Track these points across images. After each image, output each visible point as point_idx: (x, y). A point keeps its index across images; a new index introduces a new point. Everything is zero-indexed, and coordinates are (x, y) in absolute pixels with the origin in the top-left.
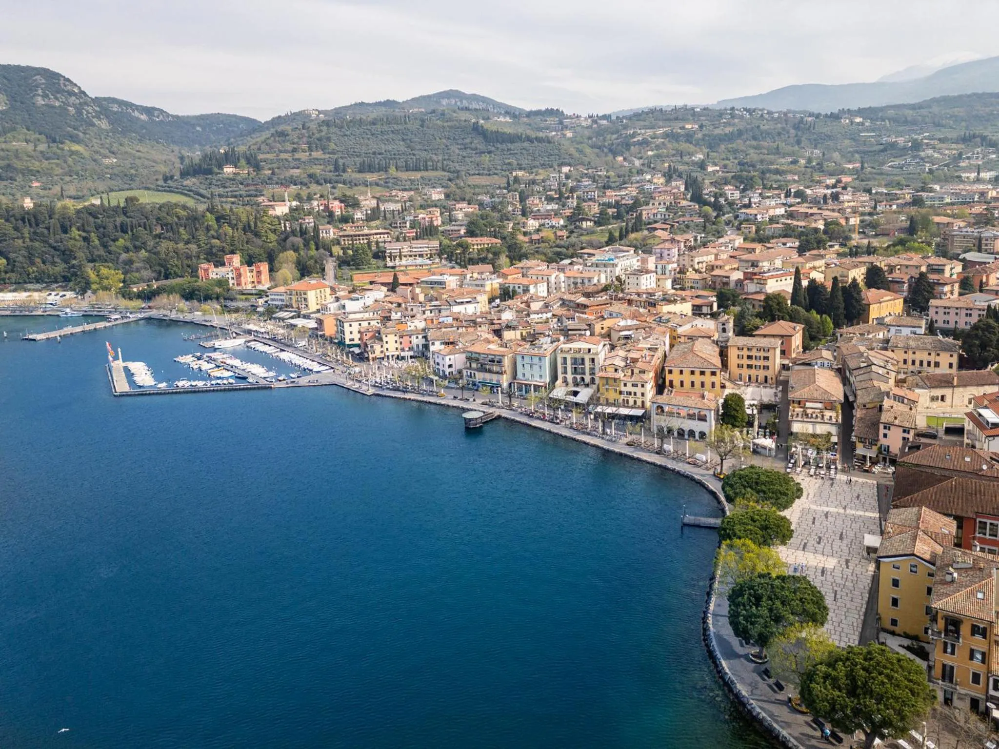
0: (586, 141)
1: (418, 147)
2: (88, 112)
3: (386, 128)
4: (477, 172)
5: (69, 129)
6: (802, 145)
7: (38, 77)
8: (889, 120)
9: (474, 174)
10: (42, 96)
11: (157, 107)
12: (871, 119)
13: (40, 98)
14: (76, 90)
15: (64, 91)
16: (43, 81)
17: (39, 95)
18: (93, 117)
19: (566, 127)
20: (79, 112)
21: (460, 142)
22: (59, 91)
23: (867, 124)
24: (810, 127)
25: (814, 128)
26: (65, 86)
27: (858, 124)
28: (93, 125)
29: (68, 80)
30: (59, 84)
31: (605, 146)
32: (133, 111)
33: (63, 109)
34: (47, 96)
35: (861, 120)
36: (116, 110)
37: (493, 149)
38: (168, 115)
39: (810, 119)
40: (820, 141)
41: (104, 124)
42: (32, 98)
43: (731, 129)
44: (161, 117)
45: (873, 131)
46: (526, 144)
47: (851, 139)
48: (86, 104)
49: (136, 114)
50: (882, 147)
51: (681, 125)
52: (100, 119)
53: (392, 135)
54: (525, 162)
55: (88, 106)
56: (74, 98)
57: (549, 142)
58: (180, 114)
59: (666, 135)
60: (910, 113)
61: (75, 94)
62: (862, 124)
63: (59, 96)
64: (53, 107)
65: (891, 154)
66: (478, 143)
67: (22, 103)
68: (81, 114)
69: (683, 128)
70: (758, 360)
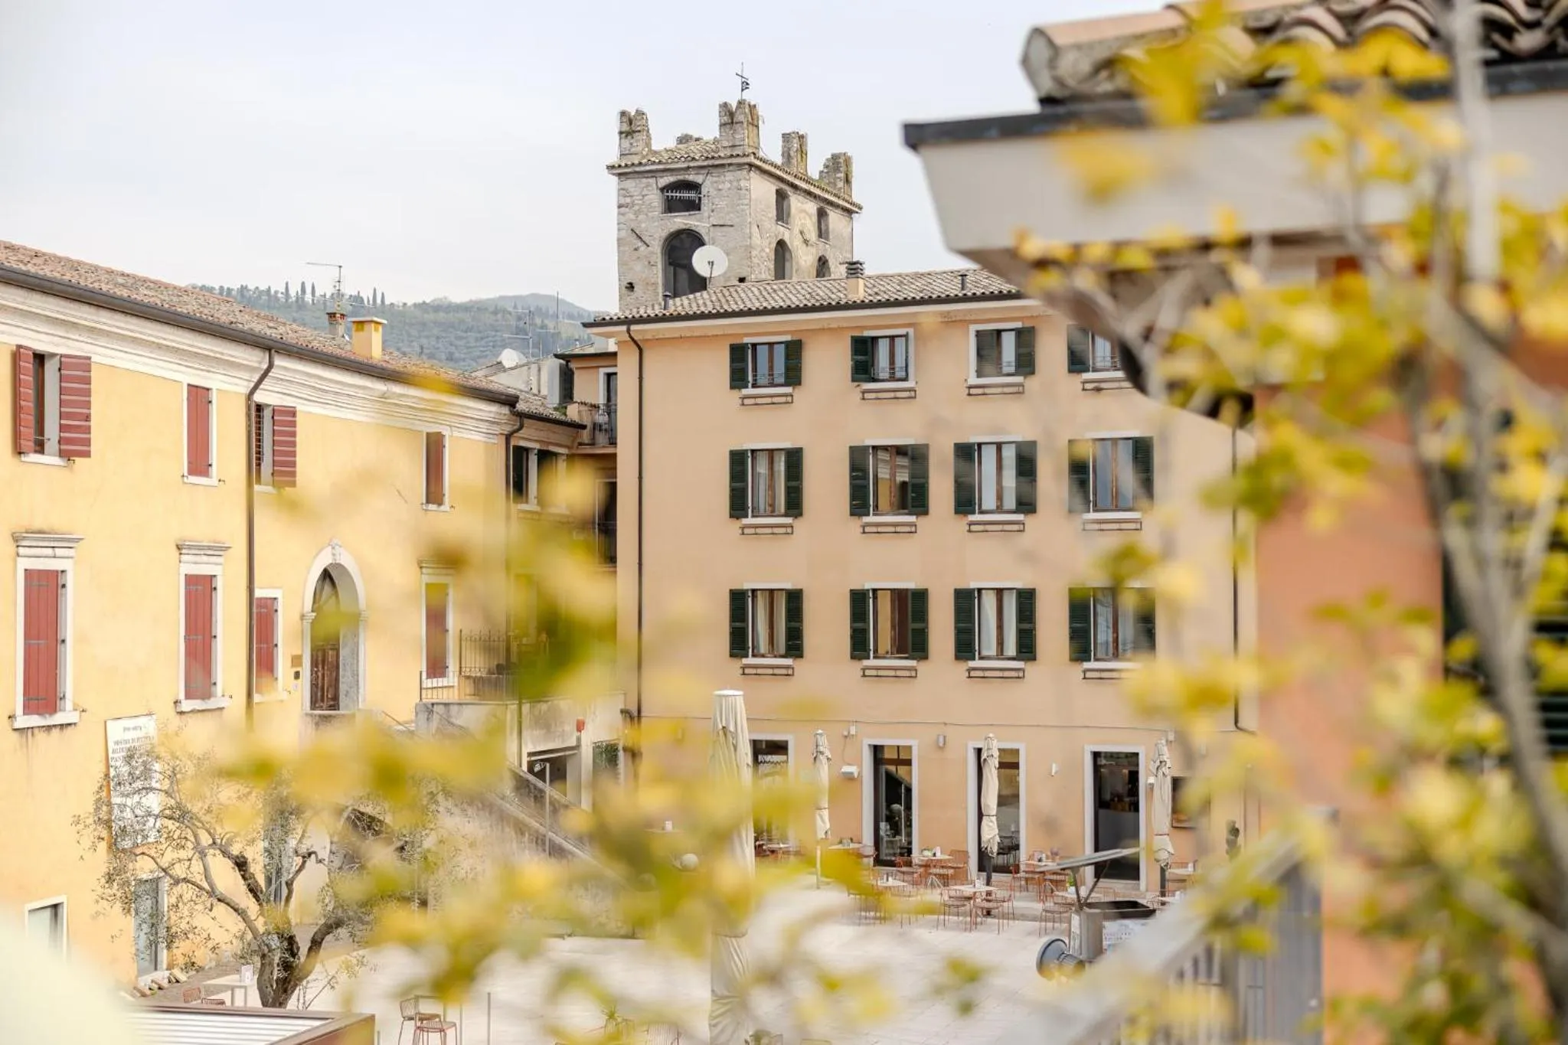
70: (1000, 509)
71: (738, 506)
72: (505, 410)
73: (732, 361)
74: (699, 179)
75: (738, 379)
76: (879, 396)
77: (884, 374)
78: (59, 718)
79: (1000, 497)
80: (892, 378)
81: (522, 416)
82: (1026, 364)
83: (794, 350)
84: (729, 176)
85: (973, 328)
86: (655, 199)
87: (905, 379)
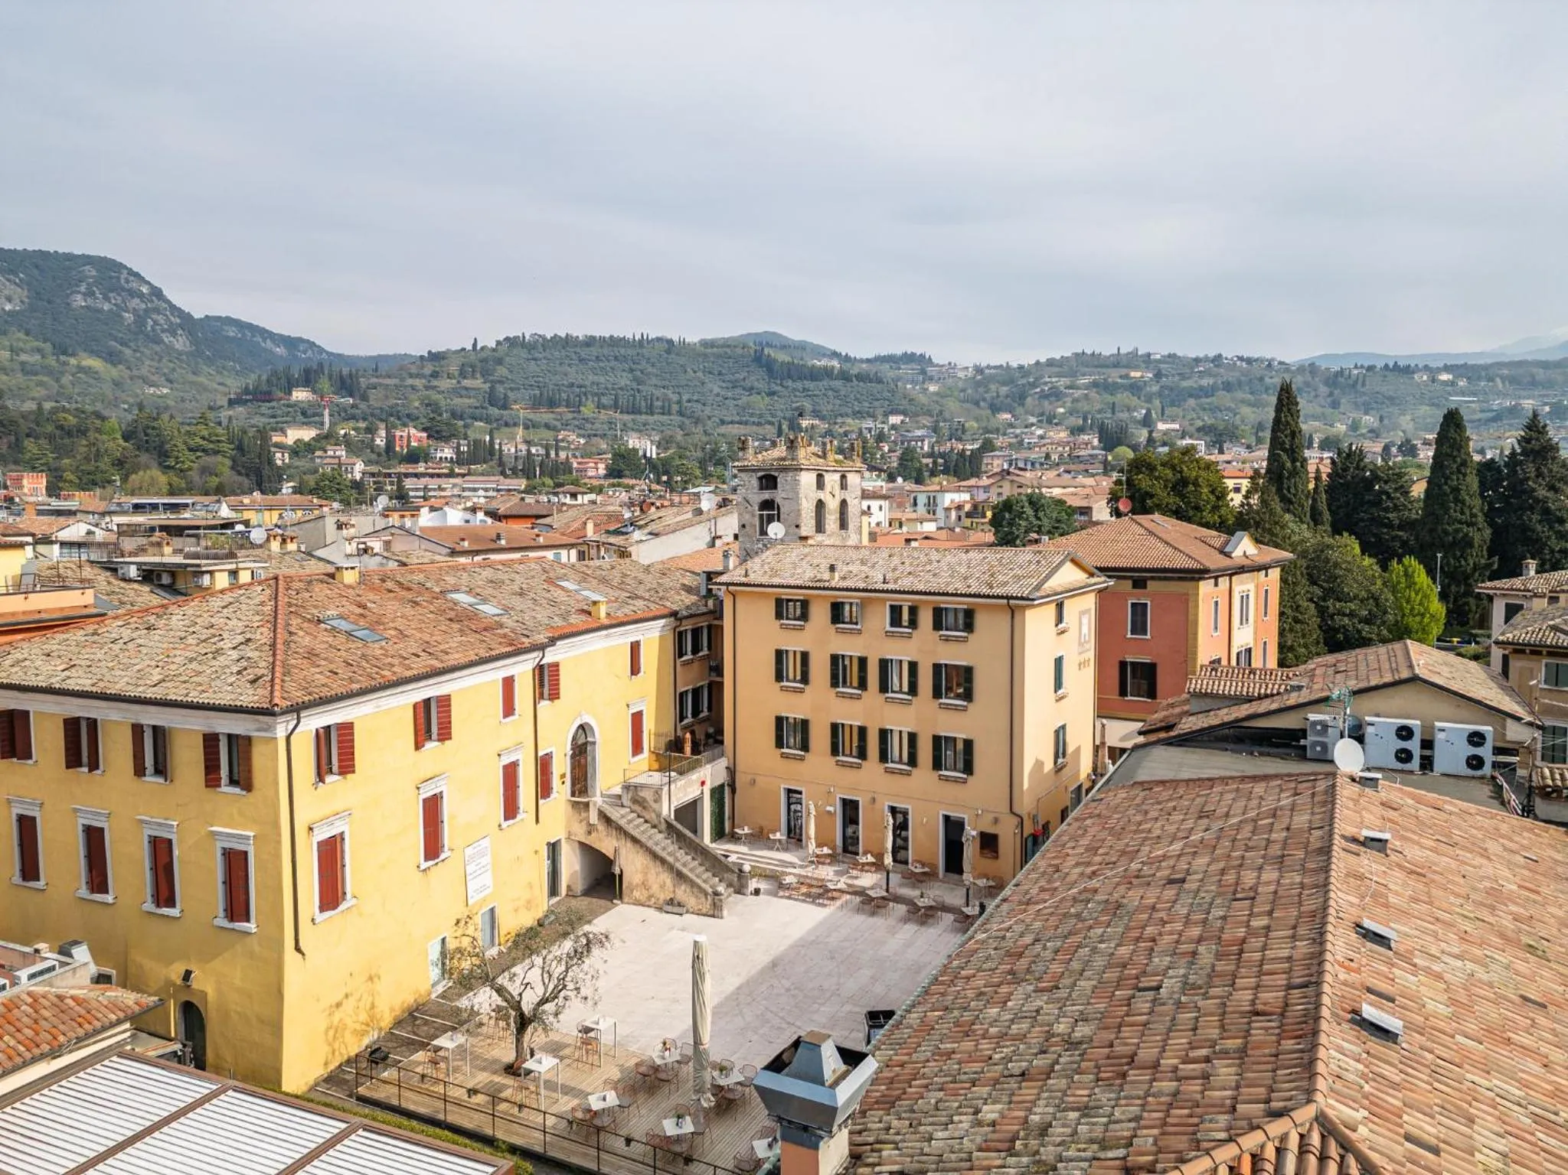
0: (956, 393)
1: (654, 381)
2: (156, 322)
3: (606, 351)
4: (737, 418)
5: (113, 343)
6: (1342, 410)
7: (87, 267)
8: (1503, 379)
9: (732, 422)
10: (84, 294)
11: (305, 337)
12: (1469, 378)
13: (79, 297)
14: (145, 290)
15: (123, 289)
16: (94, 273)
17: (79, 292)
18: (163, 331)
19: (931, 379)
20: (140, 320)
21: (727, 378)
22: (118, 289)
23: (1461, 384)
24: (1356, 382)
25: (1363, 385)
26: (127, 281)
27: (1445, 383)
28: (159, 342)
29: (137, 275)
30: (118, 278)
31: (984, 400)
32: (264, 340)
33: (115, 316)
34: (93, 294)
35: (1451, 377)
36: (232, 334)
37: (779, 388)
38: (321, 350)
39: (1356, 372)
40: (1374, 405)
41: (181, 343)
42: (68, 296)
43: (1211, 381)
44: (310, 352)
45: (1474, 394)
46: (838, 384)
47: (1433, 405)
48: (157, 310)
49: (269, 344)
50: (1490, 415)
51: (1123, 371)
52: (174, 334)
53: (613, 363)
54: (825, 409)
55: (159, 313)
56: (137, 301)
57: (880, 381)
58: (346, 353)
59: (1095, 385)
60: (1540, 374)
61: (141, 296)
62: (1453, 383)
63: (111, 295)
64: (100, 311)
65: (1511, 425)
66: (757, 379)
67: (49, 302)
68: (144, 325)
69: (1127, 376)
70: (901, 692)
71: (779, 676)
72: (672, 619)
73: (777, 606)
74: (776, 474)
75: (779, 615)
76: (843, 631)
77: (847, 619)
78: (443, 856)
79: (901, 686)
80: (851, 623)
81: (681, 619)
82: (913, 623)
83: (805, 604)
84: (791, 474)
85: (888, 603)
86: (755, 483)
87: (856, 624)
